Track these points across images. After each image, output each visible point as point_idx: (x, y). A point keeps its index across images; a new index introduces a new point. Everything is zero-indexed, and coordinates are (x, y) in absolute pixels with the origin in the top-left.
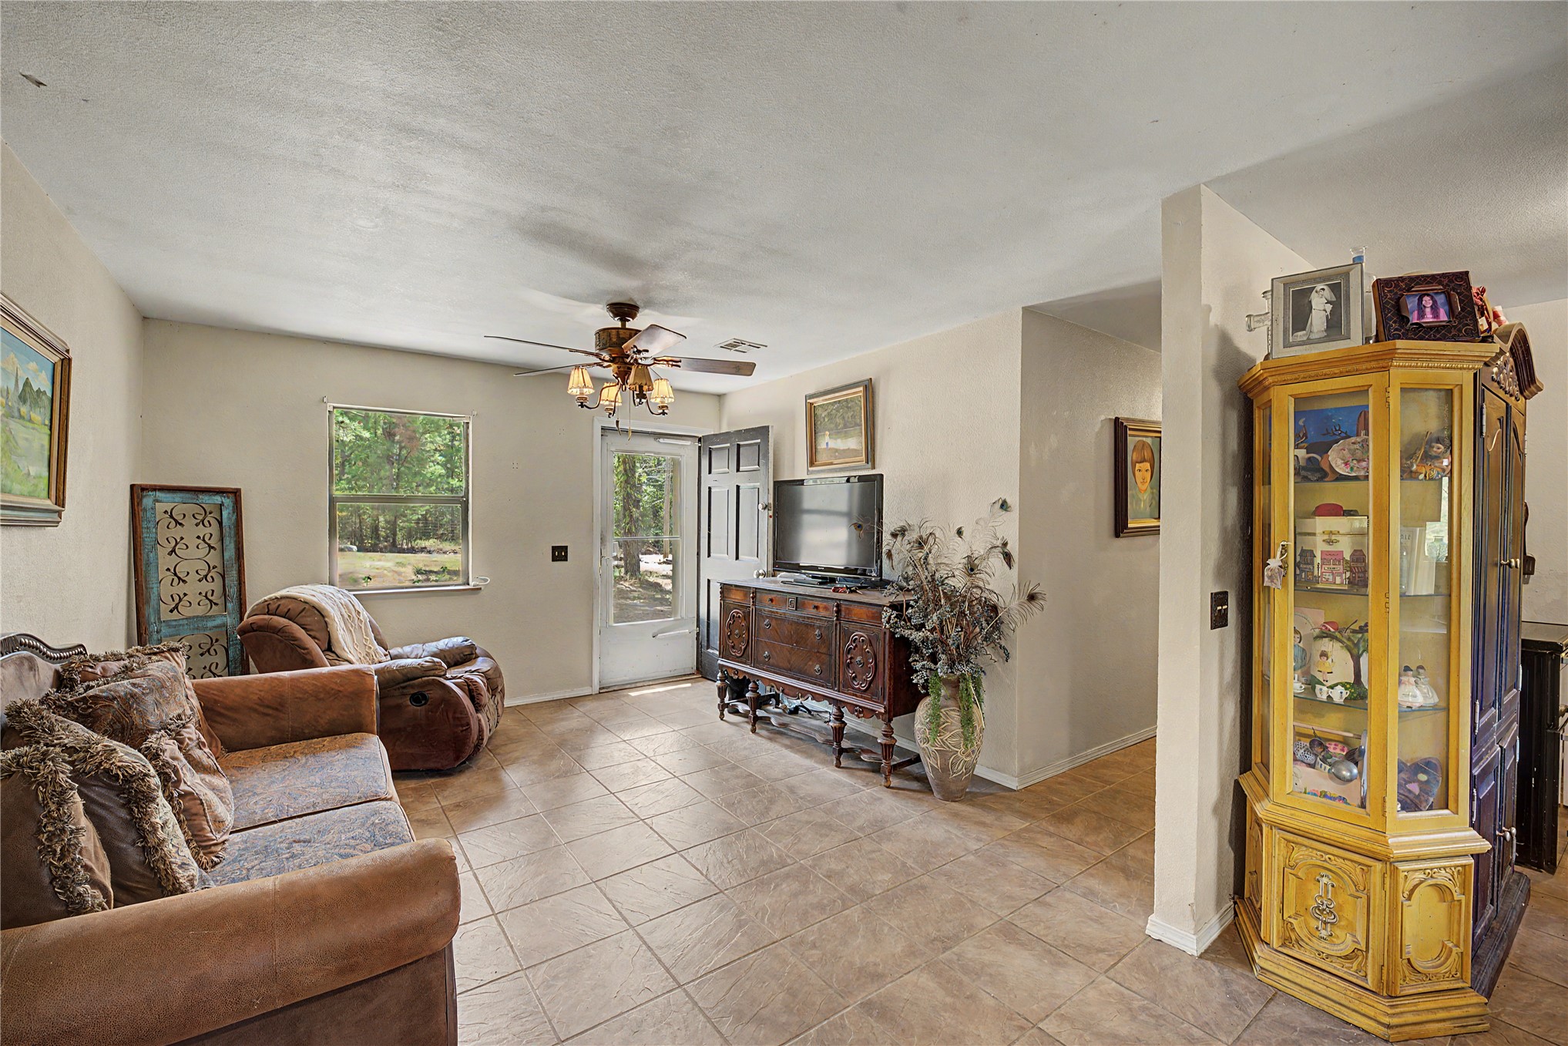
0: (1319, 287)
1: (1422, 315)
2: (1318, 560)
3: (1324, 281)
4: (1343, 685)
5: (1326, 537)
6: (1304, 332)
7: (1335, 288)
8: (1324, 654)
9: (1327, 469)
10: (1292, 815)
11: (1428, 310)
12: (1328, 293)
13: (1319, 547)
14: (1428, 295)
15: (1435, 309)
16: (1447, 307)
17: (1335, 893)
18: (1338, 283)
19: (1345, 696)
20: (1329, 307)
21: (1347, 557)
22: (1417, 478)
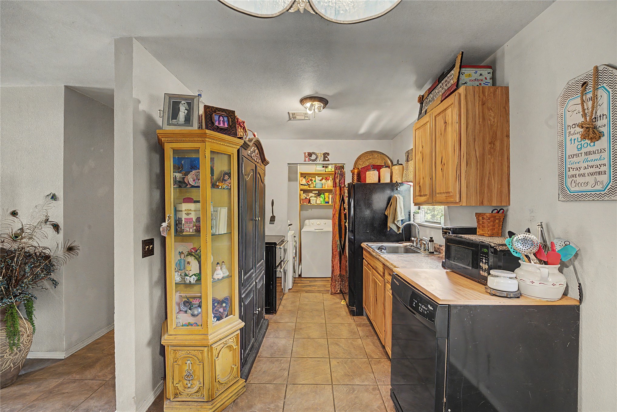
0: (183, 102)
1: (219, 123)
2: (183, 222)
3: (185, 100)
4: (195, 275)
5: (186, 212)
6: (176, 120)
7: (189, 104)
8: (189, 263)
9: (187, 182)
10: (175, 338)
11: (221, 122)
12: (186, 105)
13: (184, 217)
14: (222, 116)
15: (224, 122)
16: (227, 122)
17: (192, 367)
18: (190, 102)
19: (195, 279)
20: (186, 112)
21: (194, 220)
22: (218, 188)
